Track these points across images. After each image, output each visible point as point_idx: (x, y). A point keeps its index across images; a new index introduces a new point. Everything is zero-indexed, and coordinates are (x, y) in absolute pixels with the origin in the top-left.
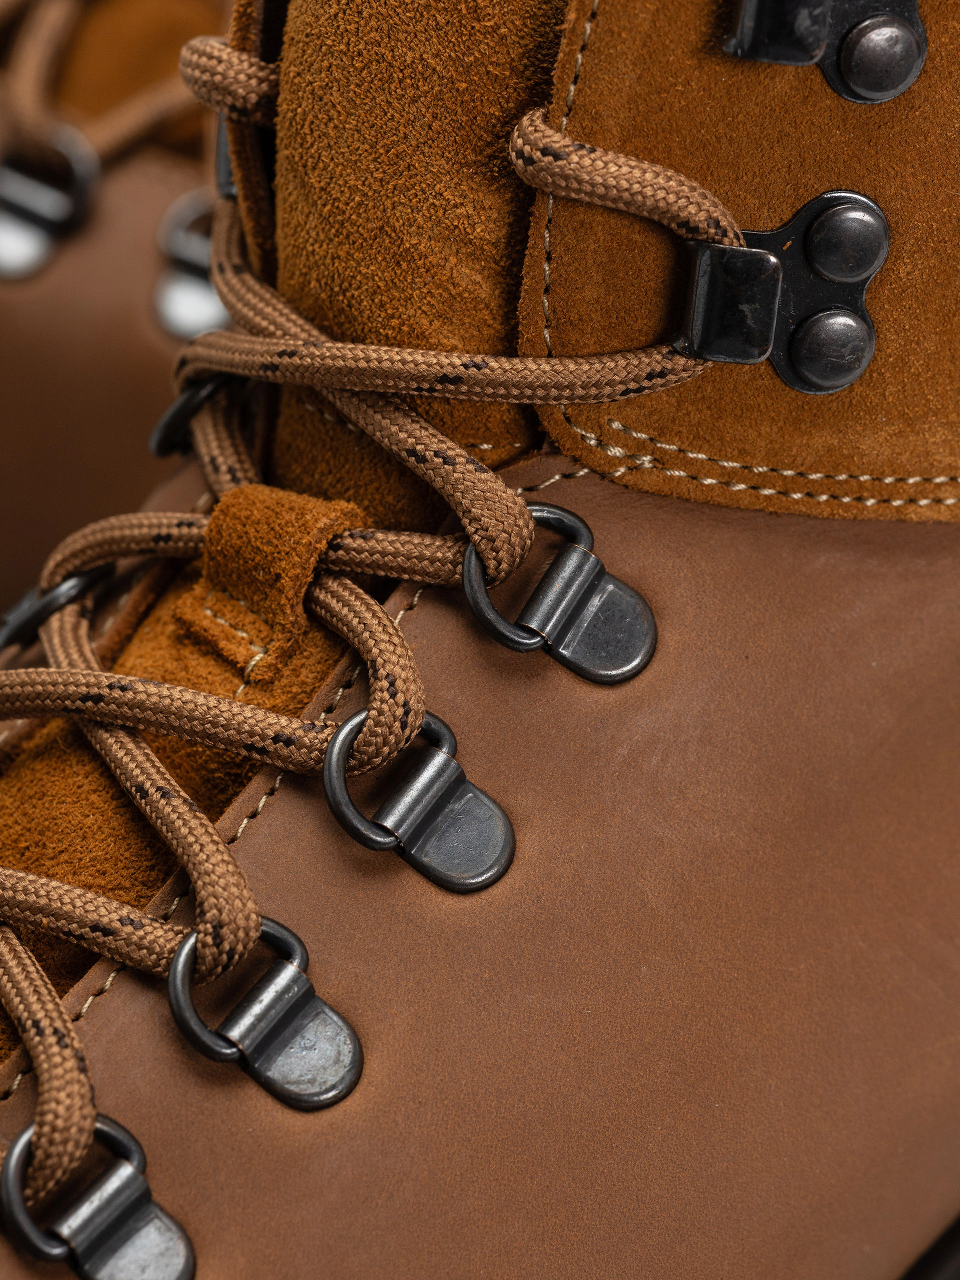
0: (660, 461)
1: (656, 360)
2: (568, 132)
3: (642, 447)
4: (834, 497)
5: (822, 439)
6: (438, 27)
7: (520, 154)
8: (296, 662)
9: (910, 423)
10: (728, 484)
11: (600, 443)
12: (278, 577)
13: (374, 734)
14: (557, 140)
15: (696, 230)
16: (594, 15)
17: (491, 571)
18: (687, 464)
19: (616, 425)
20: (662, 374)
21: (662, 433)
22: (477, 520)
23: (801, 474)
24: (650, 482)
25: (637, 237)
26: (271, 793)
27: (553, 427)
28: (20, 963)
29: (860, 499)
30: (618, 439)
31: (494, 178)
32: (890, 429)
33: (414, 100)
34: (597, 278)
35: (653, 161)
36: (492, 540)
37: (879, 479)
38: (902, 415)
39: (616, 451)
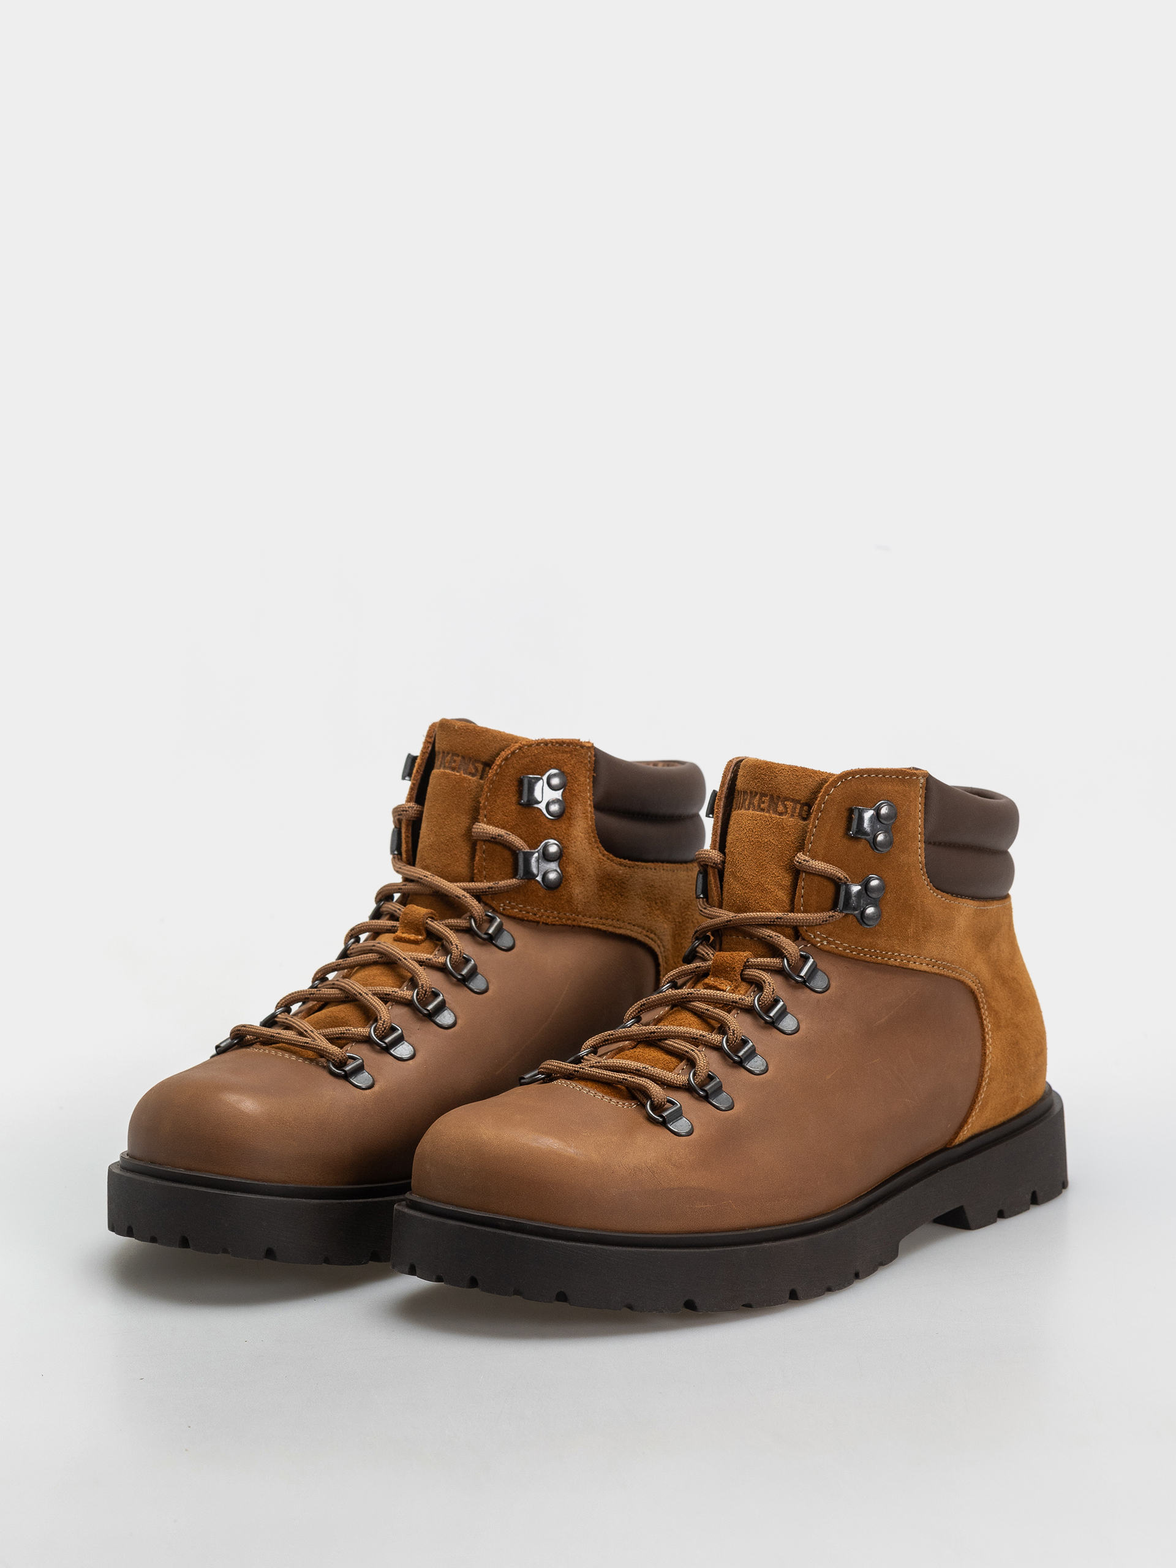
0: (829, 943)
1: (831, 913)
2: (809, 856)
3: (824, 939)
4: (871, 956)
5: (869, 940)
6: (774, 833)
7: (798, 862)
8: (739, 989)
9: (889, 937)
10: (845, 950)
11: (814, 937)
12: (734, 968)
13: (764, 997)
14: (807, 858)
15: (841, 880)
16: (816, 827)
17: (790, 963)
18: (835, 944)
19: (818, 933)
20: (832, 917)
21: (830, 935)
22: (787, 949)
23: (863, 949)
24: (827, 948)
25: (825, 883)
26: (738, 1013)
27: (802, 931)
28: (676, 1043)
29: (877, 957)
30: (819, 936)
31: (788, 870)
32: (885, 938)
33: (767, 851)
34: (815, 893)
35: (830, 864)
36: (791, 954)
37: (882, 952)
38: (888, 935)
39: (819, 940)
